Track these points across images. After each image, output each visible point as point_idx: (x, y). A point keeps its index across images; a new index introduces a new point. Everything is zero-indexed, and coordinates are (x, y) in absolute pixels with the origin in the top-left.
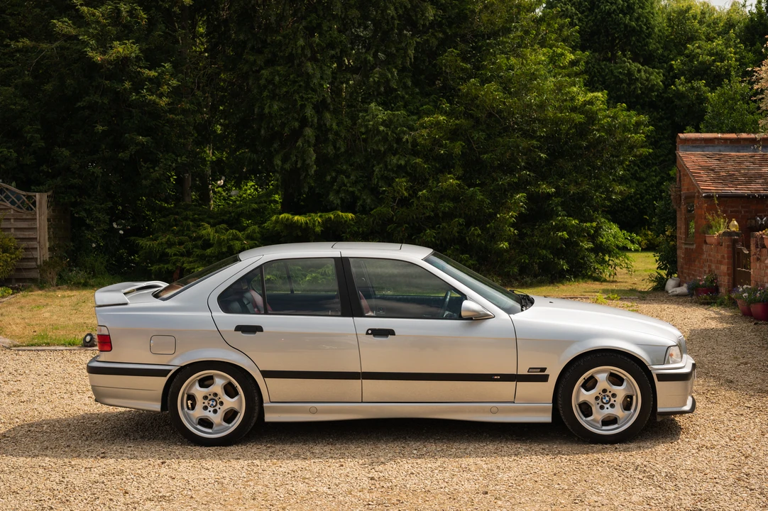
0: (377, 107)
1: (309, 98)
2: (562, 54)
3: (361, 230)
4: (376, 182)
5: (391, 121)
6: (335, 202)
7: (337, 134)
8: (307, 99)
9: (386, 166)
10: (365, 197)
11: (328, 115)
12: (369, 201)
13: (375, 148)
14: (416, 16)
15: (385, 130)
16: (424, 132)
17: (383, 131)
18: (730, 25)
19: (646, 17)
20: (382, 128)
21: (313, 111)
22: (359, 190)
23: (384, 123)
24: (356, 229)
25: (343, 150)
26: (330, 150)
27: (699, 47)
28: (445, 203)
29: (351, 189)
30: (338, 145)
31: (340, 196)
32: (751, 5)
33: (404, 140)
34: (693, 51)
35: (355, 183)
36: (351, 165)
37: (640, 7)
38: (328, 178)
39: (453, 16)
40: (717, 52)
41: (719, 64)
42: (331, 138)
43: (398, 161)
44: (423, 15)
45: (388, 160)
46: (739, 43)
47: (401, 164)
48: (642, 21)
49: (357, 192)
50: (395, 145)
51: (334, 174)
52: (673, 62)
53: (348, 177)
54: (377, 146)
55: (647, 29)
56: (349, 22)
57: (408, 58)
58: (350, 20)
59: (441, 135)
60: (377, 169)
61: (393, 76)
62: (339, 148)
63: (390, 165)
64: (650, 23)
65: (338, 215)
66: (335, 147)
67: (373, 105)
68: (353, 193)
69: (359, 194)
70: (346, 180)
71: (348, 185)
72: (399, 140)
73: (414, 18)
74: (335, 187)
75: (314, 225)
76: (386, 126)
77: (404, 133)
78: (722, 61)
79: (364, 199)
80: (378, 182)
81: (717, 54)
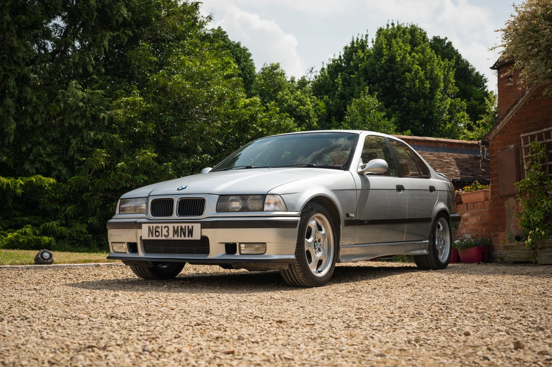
0: (78, 85)
1: (12, 70)
2: (229, 63)
3: (58, 196)
4: (72, 154)
5: (89, 100)
6: (30, 171)
7: (36, 108)
8: (10, 71)
9: (82, 140)
10: (60, 168)
11: (29, 89)
12: (64, 171)
13: (73, 122)
14: (112, 12)
15: (84, 106)
16: (120, 112)
17: (83, 107)
18: (303, 83)
19: (249, 69)
20: (81, 104)
21: (15, 83)
22: (54, 161)
23: (82, 100)
24: (53, 195)
25: (40, 123)
26: (28, 122)
27: (287, 95)
28: (141, 176)
29: (47, 160)
30: (36, 118)
31: (35, 166)
32: (317, 72)
33: (101, 117)
34: (283, 97)
35: (49, 155)
36: (47, 139)
37: (245, 61)
38: (24, 149)
39: (140, 19)
40: (300, 99)
41: (302, 107)
42: (30, 111)
43: (95, 135)
44: (118, 12)
45: (85, 135)
46: (313, 95)
47: (98, 139)
48: (247, 71)
49: (52, 163)
50: (91, 122)
51: (29, 146)
52: (268, 104)
53: (44, 149)
54: (75, 120)
55: (250, 77)
56: (52, 7)
57: (103, 49)
58: (53, 6)
59: (136, 115)
60: (74, 142)
61: (90, 60)
62: (37, 122)
63: (87, 139)
64: (252, 73)
65: (40, 179)
66: (33, 121)
67: (74, 82)
68: (48, 164)
69: (54, 166)
70: (42, 151)
71: (44, 156)
72: (95, 118)
73: (109, 14)
74: (31, 157)
75: (15, 187)
76: (84, 103)
77: (101, 111)
78: (304, 106)
79: (59, 170)
80: (74, 154)
81: (299, 100)
